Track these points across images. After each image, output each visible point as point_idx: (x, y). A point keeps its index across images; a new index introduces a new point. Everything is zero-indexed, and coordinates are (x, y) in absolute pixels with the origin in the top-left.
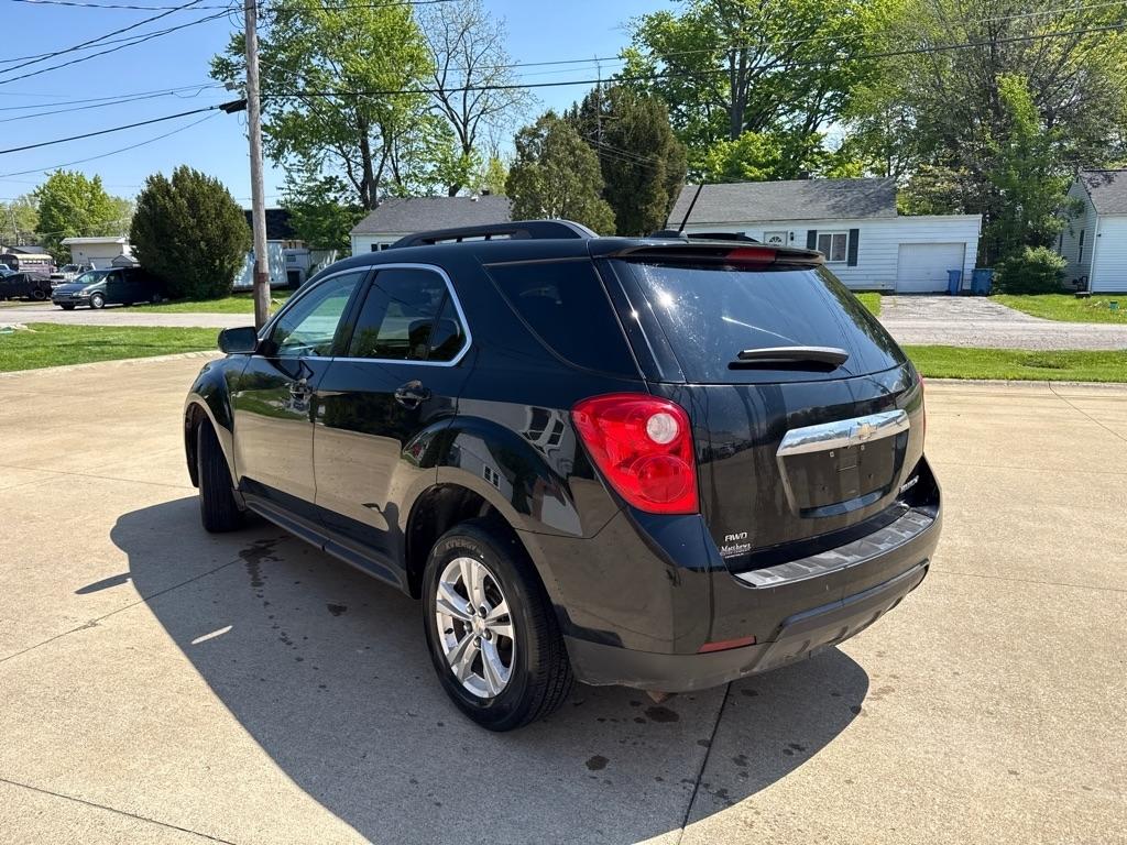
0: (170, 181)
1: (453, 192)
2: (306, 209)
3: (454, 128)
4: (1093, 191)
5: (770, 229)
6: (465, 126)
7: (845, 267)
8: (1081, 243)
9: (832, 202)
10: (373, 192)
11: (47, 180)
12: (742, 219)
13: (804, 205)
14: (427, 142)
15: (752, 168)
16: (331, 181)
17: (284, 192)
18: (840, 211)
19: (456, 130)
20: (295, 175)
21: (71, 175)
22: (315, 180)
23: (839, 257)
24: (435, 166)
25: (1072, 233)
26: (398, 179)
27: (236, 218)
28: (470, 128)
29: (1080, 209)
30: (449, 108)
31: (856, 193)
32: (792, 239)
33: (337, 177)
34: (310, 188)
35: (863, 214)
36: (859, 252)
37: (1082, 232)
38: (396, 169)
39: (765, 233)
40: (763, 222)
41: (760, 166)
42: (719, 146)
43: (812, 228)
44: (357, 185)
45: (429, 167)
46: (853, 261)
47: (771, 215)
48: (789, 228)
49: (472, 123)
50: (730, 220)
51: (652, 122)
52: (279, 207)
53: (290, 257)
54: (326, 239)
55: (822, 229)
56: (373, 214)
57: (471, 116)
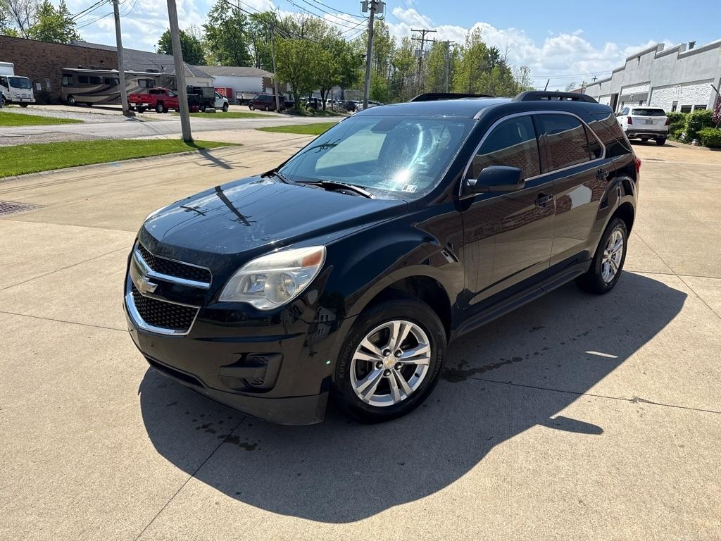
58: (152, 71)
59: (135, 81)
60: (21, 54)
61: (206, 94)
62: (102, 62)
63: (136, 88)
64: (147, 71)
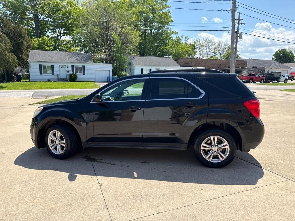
4: (132, 60)
5: (60, 64)
7: (82, 75)
8: (131, 71)
9: (76, 58)
12: (52, 61)
13: (69, 58)
15: (46, 47)
18: (79, 61)
23: (80, 73)
25: (129, 69)
29: (130, 64)
31: (82, 56)
32: (67, 67)
35: (85, 62)
36: (85, 71)
37: (131, 69)
39: (60, 65)
40: (59, 62)
41: (49, 46)
42: (34, 39)
43: (73, 65)
46: (84, 74)
47: (60, 61)
48: (67, 64)
50: (49, 61)
51: (19, 30)
55: (75, 65)
58: (254, 67)
59: (247, 71)
60: (211, 64)
61: (275, 75)
62: (239, 65)
63: (246, 74)
64: (252, 67)
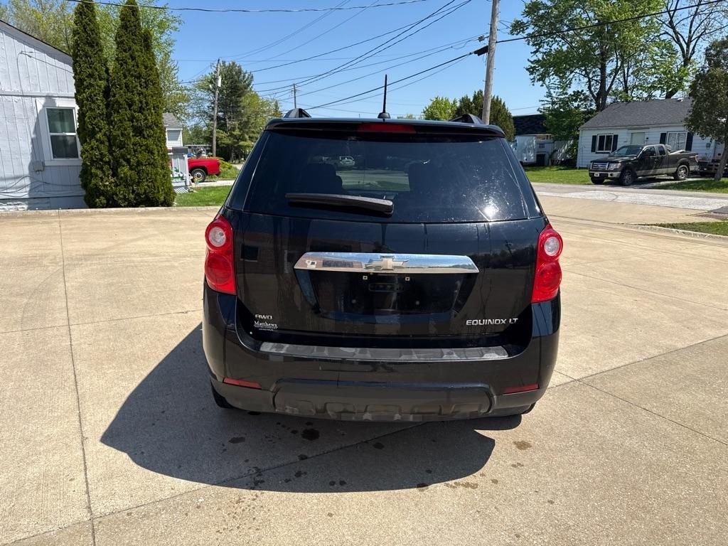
0: (471, 100)
1: (669, 95)
2: (555, 113)
3: (677, 47)
6: (688, 46)
10: (605, 99)
11: (430, 103)
14: (654, 60)
16: (577, 94)
17: (543, 103)
19: (679, 49)
20: (552, 91)
21: (442, 99)
22: (566, 94)
24: (656, 77)
26: (626, 89)
27: (505, 120)
28: (691, 47)
30: (676, 33)
33: (582, 91)
34: (560, 99)
38: (626, 82)
44: (593, 96)
45: (652, 79)
49: (693, 43)
52: (539, 113)
53: (541, 145)
54: (565, 133)
56: (600, 114)
57: (693, 38)
